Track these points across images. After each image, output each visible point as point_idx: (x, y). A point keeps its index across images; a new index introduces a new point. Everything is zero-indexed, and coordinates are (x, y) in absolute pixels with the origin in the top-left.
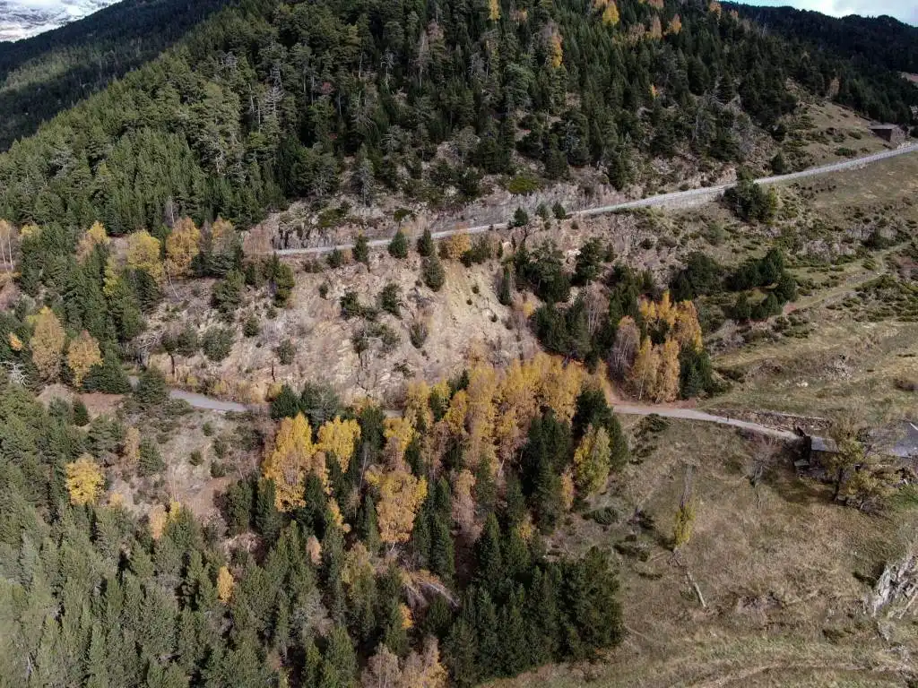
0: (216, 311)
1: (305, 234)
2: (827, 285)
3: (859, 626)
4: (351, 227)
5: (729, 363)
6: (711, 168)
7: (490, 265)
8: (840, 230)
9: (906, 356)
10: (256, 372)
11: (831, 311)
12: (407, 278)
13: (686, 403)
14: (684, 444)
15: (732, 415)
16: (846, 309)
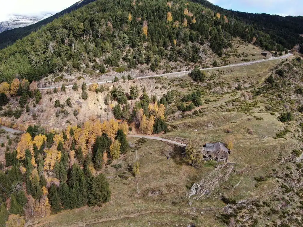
0: (20, 105)
1: (50, 83)
2: (215, 101)
3: (183, 201)
4: (64, 81)
5: (174, 123)
6: (189, 65)
7: (105, 93)
8: (229, 84)
9: (233, 123)
10: (26, 122)
11: (214, 109)
12: (76, 96)
13: (157, 135)
14: (150, 147)
15: (169, 139)
16: (219, 108)
